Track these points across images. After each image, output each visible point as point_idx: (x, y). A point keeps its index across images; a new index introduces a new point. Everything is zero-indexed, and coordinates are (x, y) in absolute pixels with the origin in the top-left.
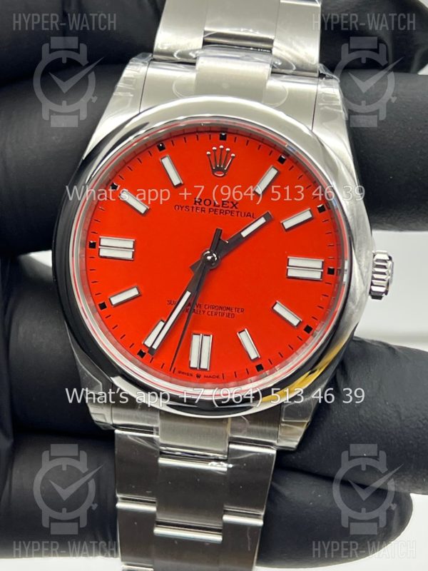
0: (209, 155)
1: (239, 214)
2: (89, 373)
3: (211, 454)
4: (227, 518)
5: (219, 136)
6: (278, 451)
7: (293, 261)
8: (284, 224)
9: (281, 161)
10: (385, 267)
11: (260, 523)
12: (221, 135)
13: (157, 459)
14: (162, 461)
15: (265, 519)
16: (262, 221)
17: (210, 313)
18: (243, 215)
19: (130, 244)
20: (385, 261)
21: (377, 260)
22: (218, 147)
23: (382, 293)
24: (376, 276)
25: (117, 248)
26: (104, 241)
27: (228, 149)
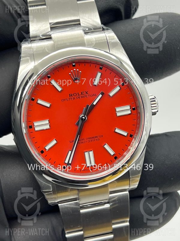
0: (70, 75)
1: (90, 95)
2: (44, 183)
3: (103, 201)
4: (114, 226)
5: (72, 65)
6: (129, 191)
7: (118, 109)
8: (110, 94)
9: (101, 69)
10: (155, 101)
11: (128, 224)
12: (73, 65)
13: (80, 211)
14: (82, 211)
15: (130, 222)
16: (101, 96)
17: (89, 141)
18: (91, 96)
19: (47, 122)
20: (154, 98)
21: (151, 99)
22: (73, 70)
23: (156, 112)
24: (153, 106)
25: (42, 125)
26: (36, 124)
27: (78, 70)
